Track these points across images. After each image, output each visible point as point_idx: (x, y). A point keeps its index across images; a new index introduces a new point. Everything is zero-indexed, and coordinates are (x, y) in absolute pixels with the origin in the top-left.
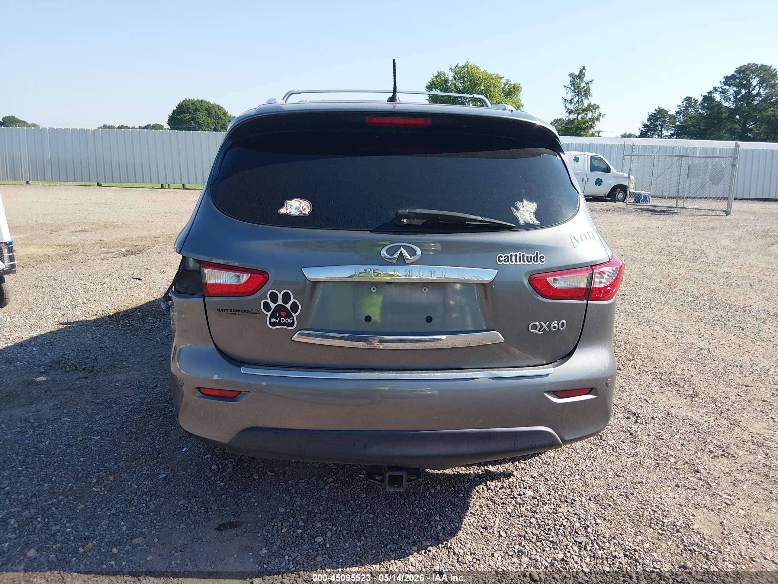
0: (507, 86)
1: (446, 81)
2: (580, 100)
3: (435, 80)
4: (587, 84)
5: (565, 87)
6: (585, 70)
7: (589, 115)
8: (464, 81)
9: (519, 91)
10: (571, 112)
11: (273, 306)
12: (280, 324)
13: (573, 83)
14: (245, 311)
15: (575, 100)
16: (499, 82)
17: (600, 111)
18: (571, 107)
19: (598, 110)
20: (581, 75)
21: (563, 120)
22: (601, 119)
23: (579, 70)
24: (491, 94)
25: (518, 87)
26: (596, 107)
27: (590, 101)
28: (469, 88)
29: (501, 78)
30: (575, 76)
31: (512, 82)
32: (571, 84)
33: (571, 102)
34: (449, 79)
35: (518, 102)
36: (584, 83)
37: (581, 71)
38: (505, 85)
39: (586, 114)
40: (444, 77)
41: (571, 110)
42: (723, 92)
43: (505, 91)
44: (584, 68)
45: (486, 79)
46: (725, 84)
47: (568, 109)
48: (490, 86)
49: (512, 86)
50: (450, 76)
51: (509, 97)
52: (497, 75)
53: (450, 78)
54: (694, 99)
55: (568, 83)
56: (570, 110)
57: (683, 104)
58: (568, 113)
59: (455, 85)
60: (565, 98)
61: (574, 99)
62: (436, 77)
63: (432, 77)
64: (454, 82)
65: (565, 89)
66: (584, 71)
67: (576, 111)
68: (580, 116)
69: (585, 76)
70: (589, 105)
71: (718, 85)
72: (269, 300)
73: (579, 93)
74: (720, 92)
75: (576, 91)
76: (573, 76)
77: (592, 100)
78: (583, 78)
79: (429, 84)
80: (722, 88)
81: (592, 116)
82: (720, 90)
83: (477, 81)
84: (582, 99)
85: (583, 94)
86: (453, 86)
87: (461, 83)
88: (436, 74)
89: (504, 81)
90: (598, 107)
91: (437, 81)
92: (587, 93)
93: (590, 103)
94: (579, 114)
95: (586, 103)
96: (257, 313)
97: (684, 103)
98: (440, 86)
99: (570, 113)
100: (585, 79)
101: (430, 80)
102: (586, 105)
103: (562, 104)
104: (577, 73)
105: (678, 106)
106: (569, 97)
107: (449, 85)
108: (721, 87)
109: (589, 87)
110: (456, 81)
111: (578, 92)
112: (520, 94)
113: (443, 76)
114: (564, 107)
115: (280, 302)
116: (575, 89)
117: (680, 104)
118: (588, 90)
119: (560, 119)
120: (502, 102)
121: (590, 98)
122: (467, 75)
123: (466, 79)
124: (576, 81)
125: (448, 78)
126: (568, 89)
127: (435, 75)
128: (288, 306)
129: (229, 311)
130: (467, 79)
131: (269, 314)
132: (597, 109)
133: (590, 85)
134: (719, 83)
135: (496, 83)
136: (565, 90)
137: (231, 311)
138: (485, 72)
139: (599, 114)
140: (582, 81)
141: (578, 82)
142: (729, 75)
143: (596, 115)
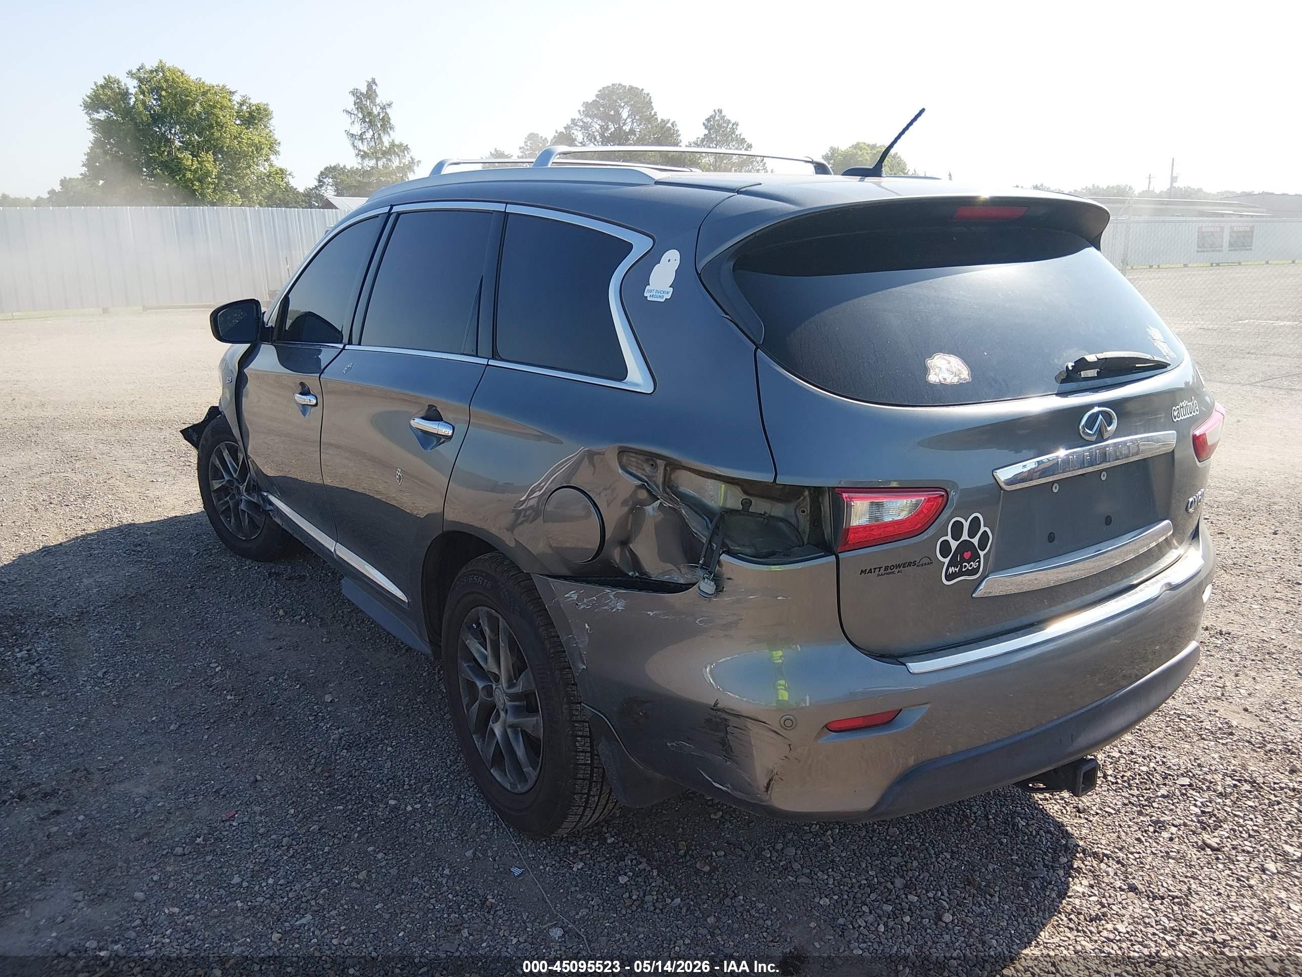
0: (245, 108)
1: (125, 94)
2: (376, 136)
3: (101, 92)
4: (383, 108)
5: (348, 112)
6: (376, 85)
7: (396, 163)
8: (161, 96)
9: (270, 117)
10: (365, 156)
11: (954, 544)
12: (961, 573)
13: (360, 106)
14: (910, 564)
15: (369, 135)
16: (230, 100)
17: (411, 154)
18: (364, 147)
19: (408, 153)
20: (370, 93)
21: (341, 168)
22: (415, 168)
23: (366, 84)
24: (219, 120)
25: (265, 110)
26: (405, 148)
27: (392, 137)
28: (172, 109)
29: (232, 93)
30: (361, 94)
31: (254, 101)
32: (357, 109)
33: (361, 139)
34: (130, 91)
35: (270, 137)
36: (378, 108)
37: (369, 86)
38: (241, 105)
39: (390, 160)
40: (119, 88)
41: (365, 152)
42: (585, 127)
43: (243, 116)
44: (374, 81)
45: (204, 94)
46: (587, 116)
47: (360, 150)
48: (215, 107)
49: (254, 108)
50: (132, 85)
51: (251, 126)
52: (224, 86)
53: (132, 91)
54: (542, 137)
55: (351, 107)
56: (362, 153)
57: (527, 146)
58: (359, 157)
59: (144, 103)
60: (351, 132)
61: (367, 134)
62: (102, 86)
63: (94, 87)
64: (142, 97)
65: (347, 116)
66: (374, 87)
67: (372, 153)
68: (380, 163)
69: (377, 96)
70: (393, 145)
71: (577, 116)
72: (949, 538)
73: (372, 124)
74: (581, 127)
75: (367, 120)
76: (358, 94)
77: (397, 136)
78: (375, 99)
79: (89, 100)
80: (583, 122)
81: (400, 164)
82: (581, 124)
83: (188, 96)
84: (379, 135)
85: (379, 126)
86: (140, 105)
87: (155, 99)
88: (101, 82)
89: (237, 98)
90: (406, 148)
91: (106, 95)
92: (385, 124)
93: (393, 141)
94: (378, 159)
95: (386, 141)
96: (929, 564)
97: (528, 143)
98: (113, 104)
99: (363, 157)
100: (378, 101)
101: (89, 92)
102: (387, 144)
103: (347, 142)
104: (364, 90)
105: (520, 148)
106: (357, 129)
107: (132, 103)
108: (582, 120)
109: (386, 113)
110: (144, 96)
111: (370, 122)
112: (271, 122)
113: (116, 86)
114: (352, 147)
115: (965, 536)
116: (364, 117)
117: (523, 145)
118: (386, 119)
119: (335, 167)
120: (242, 135)
121: (391, 132)
122: (164, 85)
123: (163, 93)
124: (365, 103)
125: (127, 89)
126: (353, 116)
127: (99, 84)
128: (975, 541)
129: (882, 570)
130: (167, 92)
131: (946, 561)
132: (406, 152)
133: (388, 111)
134: (578, 113)
135: (225, 102)
136: (347, 119)
137: (886, 568)
138: (200, 84)
139: (410, 159)
140: (373, 102)
141: (368, 104)
142: (590, 101)
143: (406, 161)
